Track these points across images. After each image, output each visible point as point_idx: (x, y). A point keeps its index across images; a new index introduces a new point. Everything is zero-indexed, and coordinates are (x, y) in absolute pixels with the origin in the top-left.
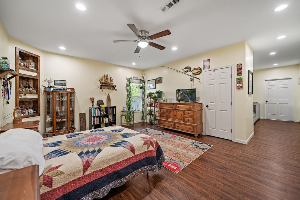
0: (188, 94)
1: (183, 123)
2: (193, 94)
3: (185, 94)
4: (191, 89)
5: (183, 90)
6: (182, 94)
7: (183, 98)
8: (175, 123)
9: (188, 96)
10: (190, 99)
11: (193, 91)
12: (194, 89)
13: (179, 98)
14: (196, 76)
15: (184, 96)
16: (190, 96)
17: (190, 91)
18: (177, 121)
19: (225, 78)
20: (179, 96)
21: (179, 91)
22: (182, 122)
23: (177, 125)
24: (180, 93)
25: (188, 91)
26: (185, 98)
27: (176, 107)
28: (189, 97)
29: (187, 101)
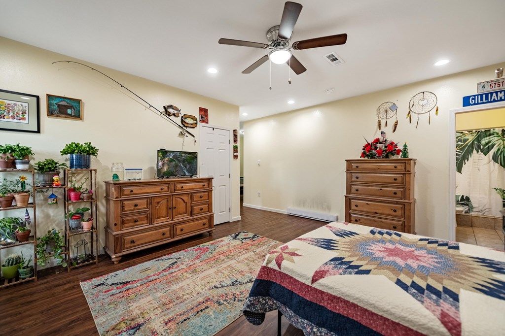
0: (184, 161)
1: (191, 218)
2: (193, 161)
3: (179, 161)
4: (190, 153)
5: (173, 152)
6: (171, 161)
7: (173, 170)
8: (173, 226)
9: (184, 165)
10: (187, 170)
11: (193, 156)
12: (195, 153)
13: (165, 168)
14: (188, 129)
15: (177, 166)
16: (188, 166)
17: (187, 155)
18: (177, 219)
19: (223, 143)
20: (163, 165)
21: (163, 153)
22: (187, 217)
23: (179, 227)
24: (166, 159)
25: (184, 155)
26: (178, 169)
27: (175, 190)
28: (186, 167)
29: (183, 174)
